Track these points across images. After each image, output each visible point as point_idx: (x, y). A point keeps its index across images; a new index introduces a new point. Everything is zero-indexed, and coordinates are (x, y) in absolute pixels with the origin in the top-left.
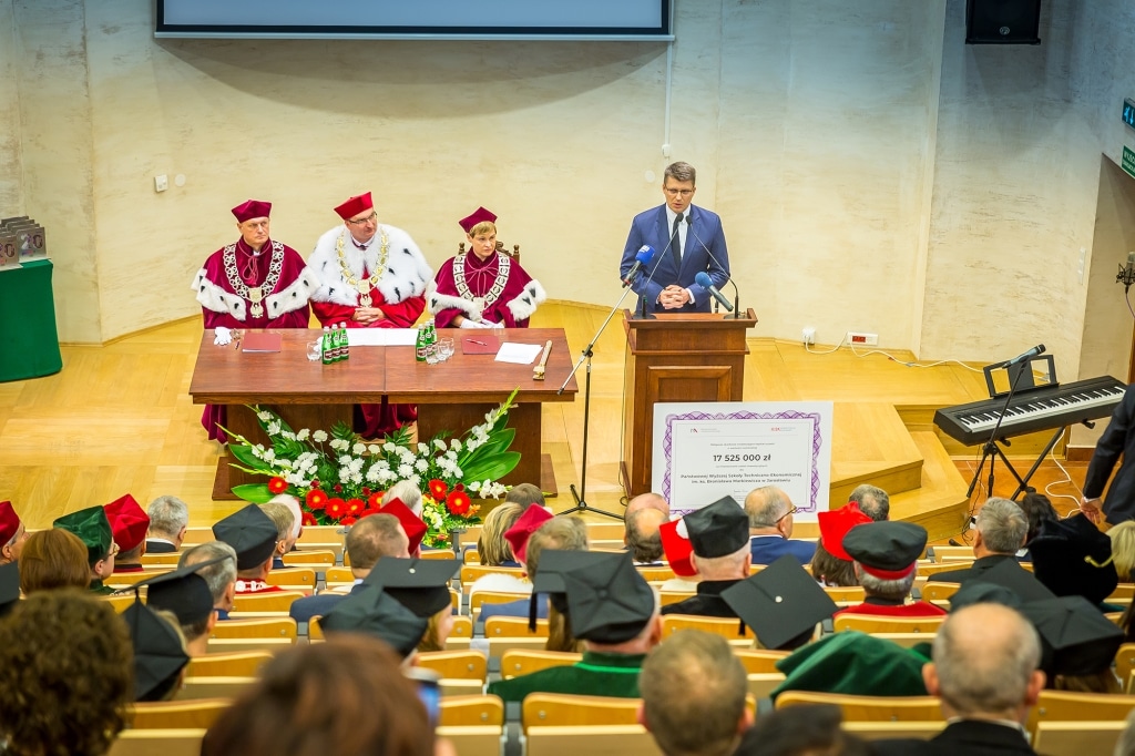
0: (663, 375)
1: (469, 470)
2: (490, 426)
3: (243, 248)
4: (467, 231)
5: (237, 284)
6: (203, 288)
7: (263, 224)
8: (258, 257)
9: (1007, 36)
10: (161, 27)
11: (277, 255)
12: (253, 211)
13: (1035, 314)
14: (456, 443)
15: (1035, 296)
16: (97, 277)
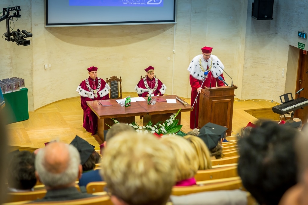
0: (216, 102)
1: (168, 131)
2: (174, 119)
3: (90, 79)
4: (147, 72)
5: (90, 89)
6: (81, 91)
7: (95, 72)
8: (95, 82)
9: (266, 18)
10: (47, 24)
11: (99, 81)
12: (93, 69)
13: (268, 86)
14: (164, 124)
15: (268, 82)
16: (33, 93)
